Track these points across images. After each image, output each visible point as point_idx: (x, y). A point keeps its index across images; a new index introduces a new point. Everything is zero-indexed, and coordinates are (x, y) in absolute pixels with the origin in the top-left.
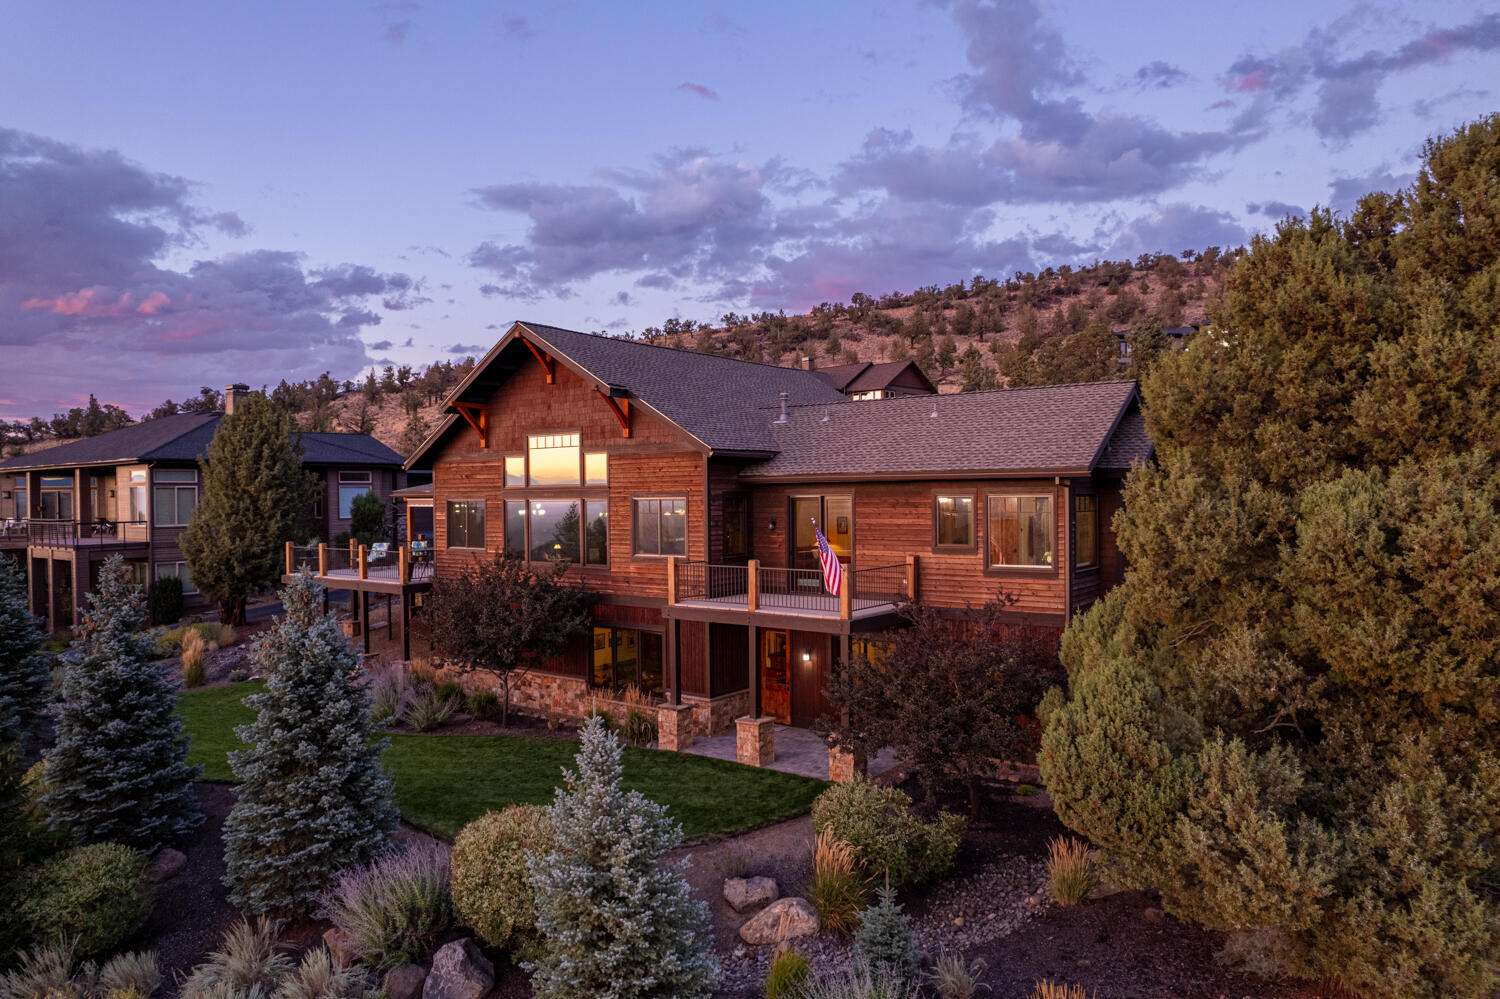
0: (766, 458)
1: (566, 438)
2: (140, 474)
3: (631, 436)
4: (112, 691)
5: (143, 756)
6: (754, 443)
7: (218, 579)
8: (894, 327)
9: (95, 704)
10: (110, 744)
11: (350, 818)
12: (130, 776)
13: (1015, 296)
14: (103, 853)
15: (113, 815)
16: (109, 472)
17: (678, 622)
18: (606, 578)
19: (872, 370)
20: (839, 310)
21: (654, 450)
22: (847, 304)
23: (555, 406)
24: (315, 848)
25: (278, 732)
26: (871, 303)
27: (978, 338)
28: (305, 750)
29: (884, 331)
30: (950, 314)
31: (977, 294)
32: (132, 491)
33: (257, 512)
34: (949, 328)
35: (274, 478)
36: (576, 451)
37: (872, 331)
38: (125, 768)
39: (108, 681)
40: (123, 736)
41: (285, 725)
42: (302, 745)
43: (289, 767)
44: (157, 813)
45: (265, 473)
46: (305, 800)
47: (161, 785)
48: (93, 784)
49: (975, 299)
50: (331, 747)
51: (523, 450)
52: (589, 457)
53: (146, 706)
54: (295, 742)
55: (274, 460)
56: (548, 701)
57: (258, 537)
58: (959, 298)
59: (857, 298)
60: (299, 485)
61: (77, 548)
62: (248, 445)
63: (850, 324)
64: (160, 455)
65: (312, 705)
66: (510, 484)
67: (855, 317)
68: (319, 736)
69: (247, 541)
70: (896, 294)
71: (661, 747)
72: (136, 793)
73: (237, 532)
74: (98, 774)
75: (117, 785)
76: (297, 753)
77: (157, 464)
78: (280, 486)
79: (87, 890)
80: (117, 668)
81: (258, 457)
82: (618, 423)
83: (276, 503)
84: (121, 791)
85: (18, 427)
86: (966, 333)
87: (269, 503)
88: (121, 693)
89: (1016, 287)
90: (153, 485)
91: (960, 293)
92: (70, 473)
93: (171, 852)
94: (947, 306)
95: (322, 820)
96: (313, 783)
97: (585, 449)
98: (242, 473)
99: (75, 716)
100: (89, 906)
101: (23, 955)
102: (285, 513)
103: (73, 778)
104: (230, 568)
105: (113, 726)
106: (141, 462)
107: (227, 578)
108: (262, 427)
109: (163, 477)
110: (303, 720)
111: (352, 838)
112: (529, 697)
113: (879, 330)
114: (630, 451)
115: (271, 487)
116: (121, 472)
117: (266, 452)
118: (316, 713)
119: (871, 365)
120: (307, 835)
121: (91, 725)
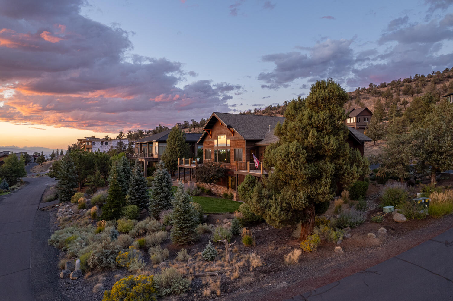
0: (260, 140)
1: (224, 136)
2: (157, 144)
3: (234, 136)
4: (136, 181)
5: (140, 192)
6: (258, 137)
7: (168, 166)
8: (380, 94)
9: (134, 183)
10: (136, 190)
11: (166, 203)
12: (139, 195)
13: (430, 80)
14: (132, 206)
15: (136, 201)
16: (152, 143)
17: (237, 175)
18: (230, 166)
19: (354, 111)
20: (364, 89)
21: (237, 139)
22: (367, 87)
23: (222, 129)
24: (160, 207)
25: (155, 187)
26: (376, 86)
27: (411, 96)
28: (159, 191)
29: (378, 95)
30: (402, 88)
31: (415, 80)
32: (156, 147)
33: (175, 152)
34: (401, 93)
35: (179, 144)
36: (225, 139)
37: (373, 96)
38: (138, 194)
39: (136, 179)
40: (138, 189)
41: (156, 186)
42: (158, 190)
43: (157, 194)
44: (143, 202)
45: (177, 144)
46: (159, 199)
47: (143, 198)
48: (133, 196)
49: (414, 82)
50: (163, 191)
51: (217, 139)
52: (227, 140)
53: (141, 184)
54: (158, 189)
55: (179, 140)
56: (221, 192)
57: (175, 157)
58: (409, 82)
59: (371, 85)
60: (185, 146)
61: (145, 159)
62: (174, 137)
63: (366, 94)
64: (161, 140)
65: (161, 183)
66: (215, 146)
67: (369, 91)
68: (161, 189)
69: (173, 158)
70: (384, 83)
71: (234, 200)
72: (139, 198)
73: (171, 156)
74: (134, 194)
75: (137, 196)
76: (158, 191)
77: (160, 142)
78: (180, 146)
79: (130, 210)
80: (137, 177)
81: (176, 140)
82: (232, 133)
83: (179, 150)
84: (137, 197)
85: (146, 132)
86: (407, 95)
87: (178, 150)
88: (138, 181)
89: (431, 77)
90: (159, 146)
91: (409, 81)
92: (146, 143)
93: (144, 209)
94: (402, 86)
95: (161, 202)
96: (160, 196)
97: (227, 138)
98: (172, 144)
99: (132, 185)
100: (130, 212)
101: (121, 217)
102: (181, 153)
103: (131, 195)
104: (170, 164)
105: (137, 187)
106: (157, 141)
107: (169, 165)
108: (177, 134)
109: (161, 144)
110: (160, 186)
111: (166, 206)
112: (218, 191)
113: (376, 95)
114: (234, 139)
115: (178, 147)
116: (154, 143)
117: (177, 139)
118: (161, 185)
119: (354, 109)
120: (159, 205)
121: (134, 187)
